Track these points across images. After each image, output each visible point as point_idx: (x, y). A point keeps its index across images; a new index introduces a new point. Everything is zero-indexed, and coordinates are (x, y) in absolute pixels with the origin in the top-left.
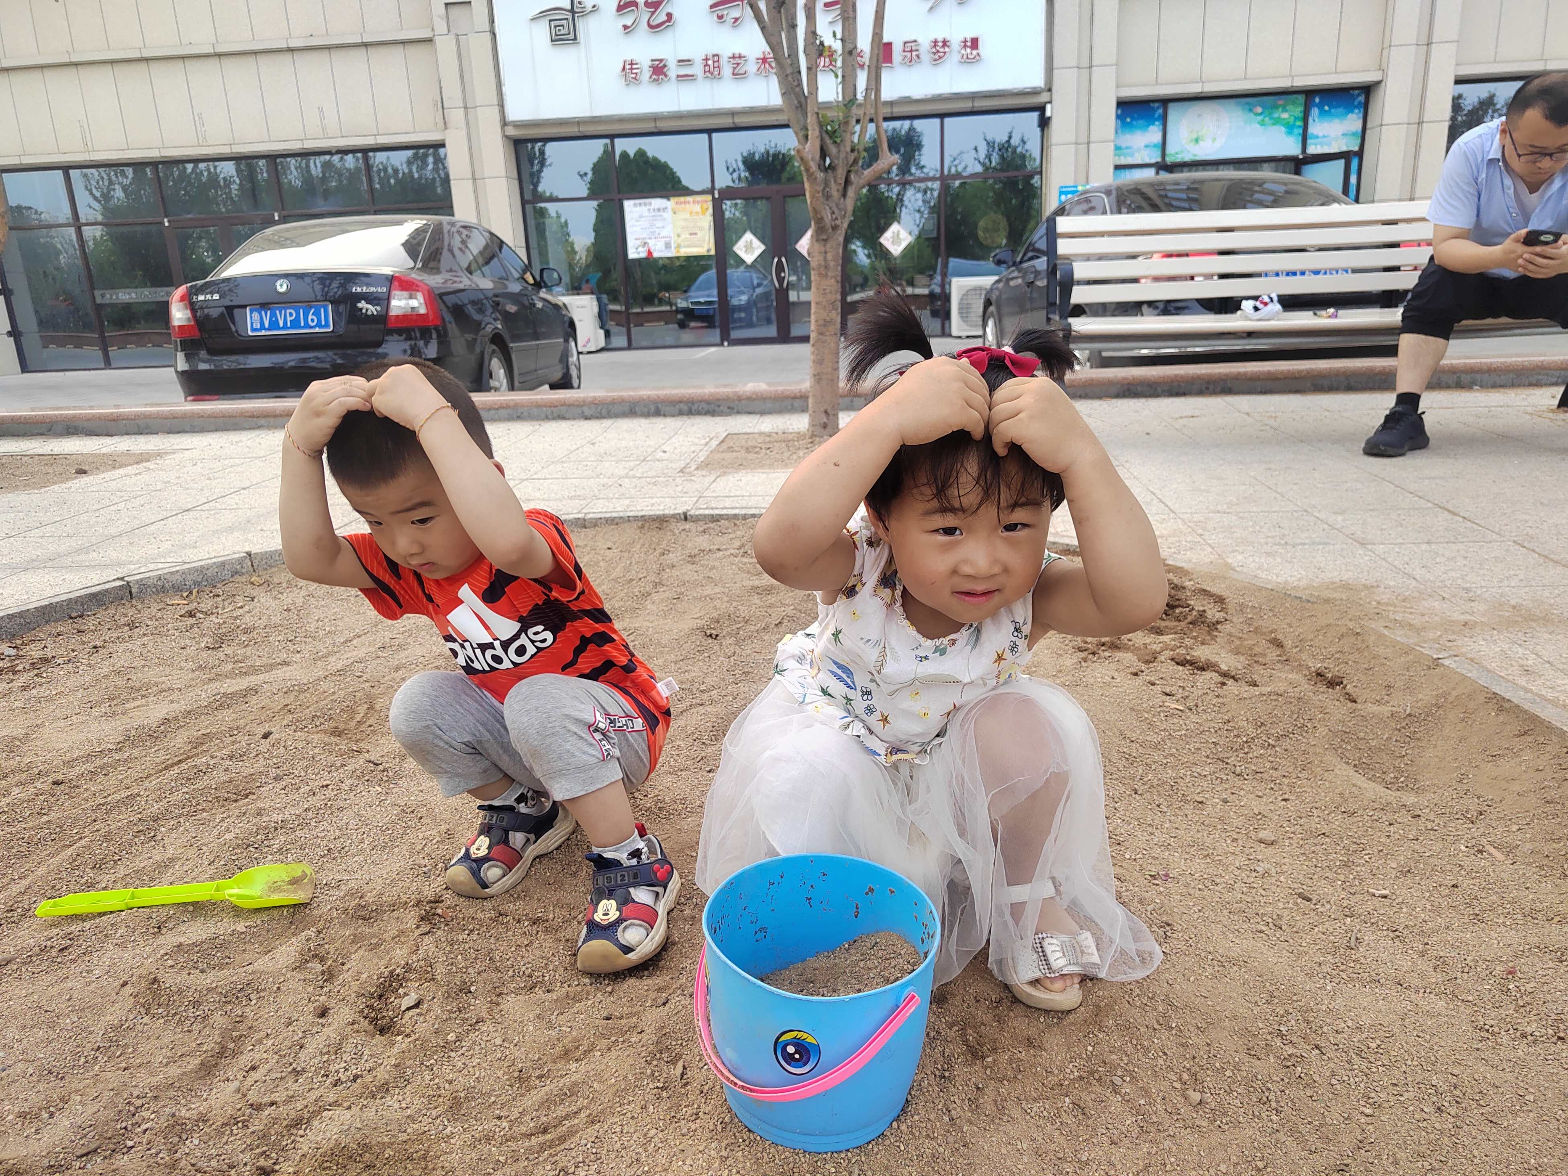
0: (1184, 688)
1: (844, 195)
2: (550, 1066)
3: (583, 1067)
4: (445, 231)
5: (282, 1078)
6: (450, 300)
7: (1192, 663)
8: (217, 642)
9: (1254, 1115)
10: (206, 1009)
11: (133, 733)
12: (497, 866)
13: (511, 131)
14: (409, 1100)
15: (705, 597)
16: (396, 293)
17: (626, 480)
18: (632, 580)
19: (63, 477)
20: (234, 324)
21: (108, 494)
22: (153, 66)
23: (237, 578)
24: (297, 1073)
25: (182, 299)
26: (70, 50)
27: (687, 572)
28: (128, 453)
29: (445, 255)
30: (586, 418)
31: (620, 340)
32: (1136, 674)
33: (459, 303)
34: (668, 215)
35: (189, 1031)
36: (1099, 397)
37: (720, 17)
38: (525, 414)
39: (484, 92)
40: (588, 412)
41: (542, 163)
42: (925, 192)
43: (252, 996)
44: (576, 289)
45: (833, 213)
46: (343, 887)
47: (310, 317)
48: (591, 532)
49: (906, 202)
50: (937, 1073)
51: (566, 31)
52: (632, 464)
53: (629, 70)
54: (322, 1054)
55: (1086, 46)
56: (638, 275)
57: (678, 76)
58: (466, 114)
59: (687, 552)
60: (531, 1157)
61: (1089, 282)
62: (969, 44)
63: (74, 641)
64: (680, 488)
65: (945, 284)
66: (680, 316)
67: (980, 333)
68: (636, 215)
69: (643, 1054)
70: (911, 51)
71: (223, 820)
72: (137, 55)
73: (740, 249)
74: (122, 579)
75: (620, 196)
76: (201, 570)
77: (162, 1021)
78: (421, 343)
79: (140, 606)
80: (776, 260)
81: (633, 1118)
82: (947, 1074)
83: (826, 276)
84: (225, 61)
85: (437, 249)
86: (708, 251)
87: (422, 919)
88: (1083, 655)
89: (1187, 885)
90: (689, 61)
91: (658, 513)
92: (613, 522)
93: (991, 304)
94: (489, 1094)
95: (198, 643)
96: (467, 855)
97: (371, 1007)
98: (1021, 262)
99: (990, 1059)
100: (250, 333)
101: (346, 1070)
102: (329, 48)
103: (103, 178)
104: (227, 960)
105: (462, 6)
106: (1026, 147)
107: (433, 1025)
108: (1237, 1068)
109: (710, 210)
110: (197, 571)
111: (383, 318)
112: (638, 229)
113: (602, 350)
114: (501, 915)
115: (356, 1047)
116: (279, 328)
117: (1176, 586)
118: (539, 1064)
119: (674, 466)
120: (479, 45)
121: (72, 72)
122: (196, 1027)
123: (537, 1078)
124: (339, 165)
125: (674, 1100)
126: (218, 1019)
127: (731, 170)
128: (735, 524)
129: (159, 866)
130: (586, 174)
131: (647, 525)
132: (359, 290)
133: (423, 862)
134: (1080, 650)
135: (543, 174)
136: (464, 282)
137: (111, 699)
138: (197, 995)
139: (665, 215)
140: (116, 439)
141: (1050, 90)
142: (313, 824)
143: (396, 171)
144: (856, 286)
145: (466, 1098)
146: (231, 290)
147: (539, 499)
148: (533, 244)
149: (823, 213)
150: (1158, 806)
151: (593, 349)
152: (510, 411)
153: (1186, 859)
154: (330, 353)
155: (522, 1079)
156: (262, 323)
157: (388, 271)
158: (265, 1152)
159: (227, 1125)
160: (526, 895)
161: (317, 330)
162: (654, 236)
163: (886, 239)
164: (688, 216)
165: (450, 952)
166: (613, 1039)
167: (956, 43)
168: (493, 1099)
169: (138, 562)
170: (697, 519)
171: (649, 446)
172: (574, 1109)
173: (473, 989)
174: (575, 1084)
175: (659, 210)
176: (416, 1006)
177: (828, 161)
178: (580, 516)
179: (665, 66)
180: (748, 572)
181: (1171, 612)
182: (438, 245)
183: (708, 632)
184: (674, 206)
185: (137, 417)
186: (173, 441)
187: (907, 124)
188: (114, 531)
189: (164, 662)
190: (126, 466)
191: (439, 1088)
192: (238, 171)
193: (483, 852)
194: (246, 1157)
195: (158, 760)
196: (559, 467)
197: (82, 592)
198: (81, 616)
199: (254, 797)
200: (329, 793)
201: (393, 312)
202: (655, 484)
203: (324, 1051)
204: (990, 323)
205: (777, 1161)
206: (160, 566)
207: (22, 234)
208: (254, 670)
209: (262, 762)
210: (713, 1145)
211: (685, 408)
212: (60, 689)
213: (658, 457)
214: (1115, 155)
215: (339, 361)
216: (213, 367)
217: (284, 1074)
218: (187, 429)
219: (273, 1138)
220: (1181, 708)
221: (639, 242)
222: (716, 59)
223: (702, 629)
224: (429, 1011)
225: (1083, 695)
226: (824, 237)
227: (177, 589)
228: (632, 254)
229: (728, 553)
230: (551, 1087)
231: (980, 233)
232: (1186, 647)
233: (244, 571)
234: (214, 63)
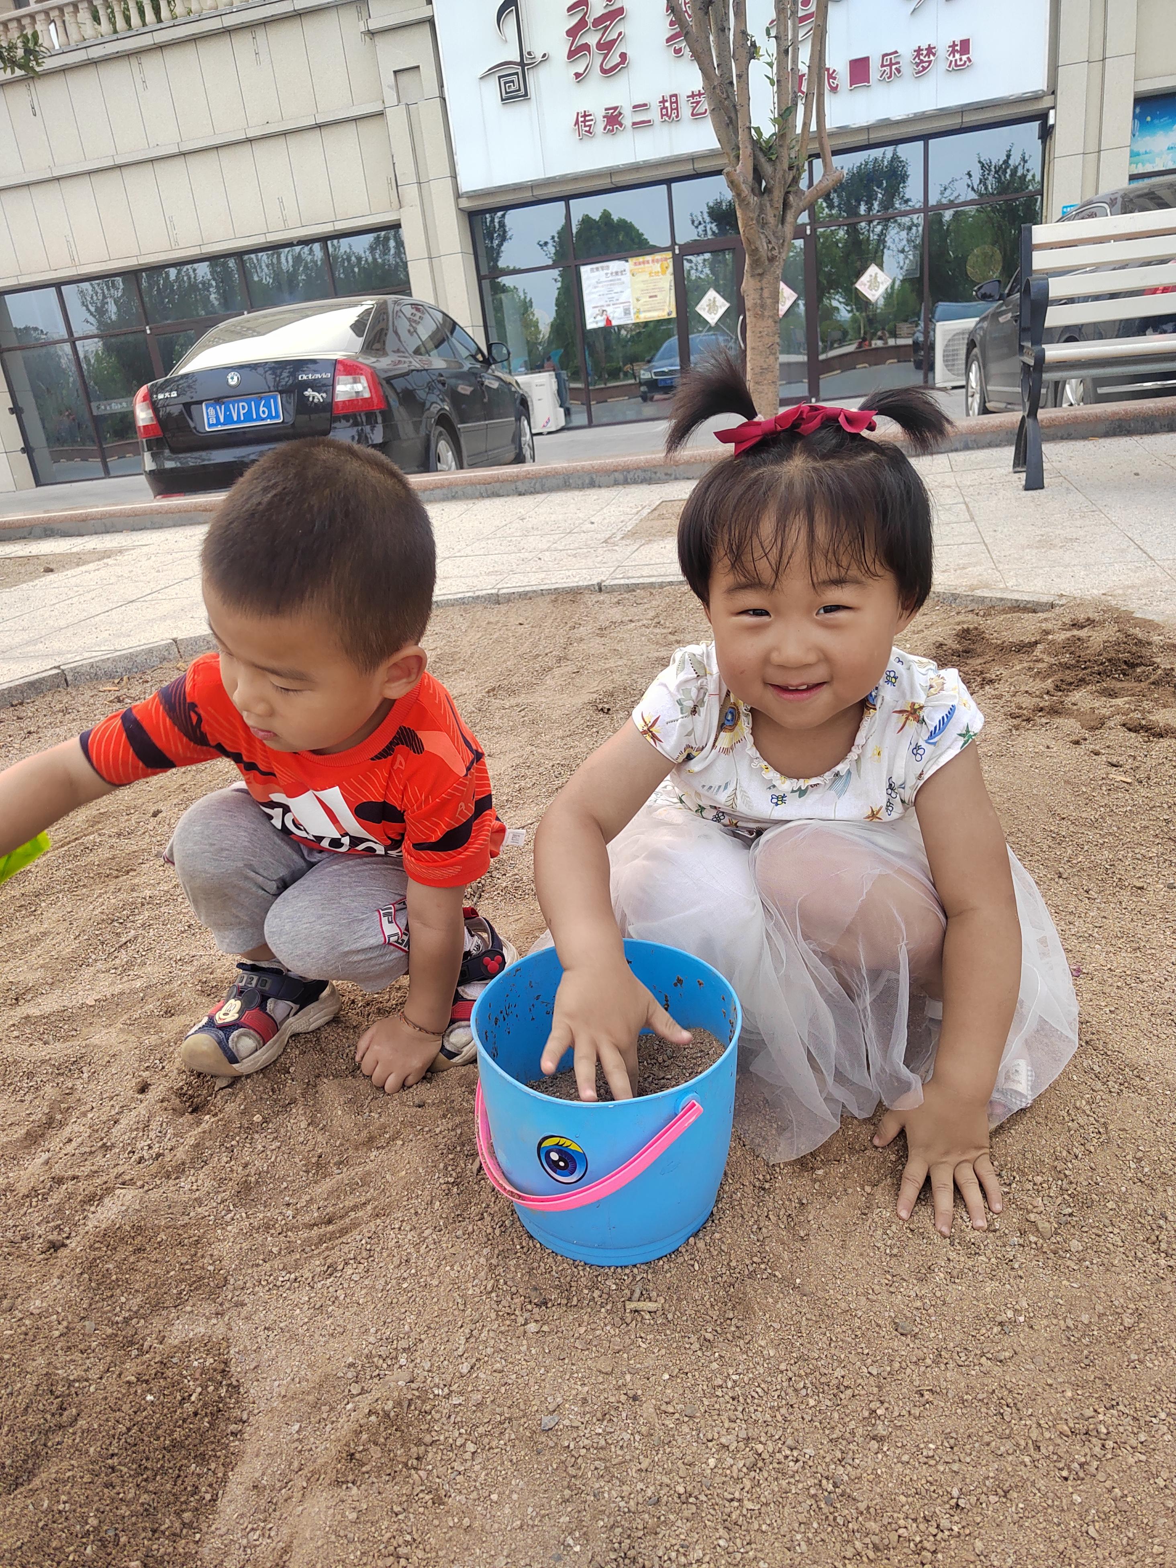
0: (1135, 758)
1: (783, 221)
2: (350, 1152)
3: (382, 1155)
4: (390, 311)
5: (91, 1153)
6: (399, 384)
7: (1146, 728)
9: (1136, 1257)
10: (39, 1080)
13: (465, 203)
14: (200, 1182)
15: (606, 670)
16: (341, 378)
17: (547, 553)
18: (538, 655)
19: (33, 576)
20: (192, 419)
21: (66, 589)
23: (166, 664)
24: (106, 1148)
25: (145, 399)
26: (52, 165)
27: (595, 645)
28: (94, 551)
29: (390, 337)
30: (520, 494)
31: (580, 418)
32: (1077, 743)
33: (410, 388)
34: (626, 278)
35: (22, 1101)
36: (1084, 438)
37: (677, 52)
38: (460, 493)
39: (436, 166)
40: (522, 488)
41: (503, 237)
42: (910, 228)
43: (84, 1069)
44: (535, 366)
45: (770, 242)
46: (195, 963)
47: (261, 409)
48: (504, 608)
49: (889, 243)
50: (757, 1184)
51: (516, 87)
52: (557, 537)
53: (583, 122)
54: (132, 1131)
55: (1098, 34)
56: (600, 345)
57: (634, 124)
58: (420, 189)
59: (597, 625)
60: (308, 1249)
61: (1071, 301)
62: (958, 48)
63: (13, 727)
64: (600, 559)
65: (928, 332)
66: (643, 389)
67: (963, 383)
68: (594, 281)
69: (441, 1146)
70: (891, 65)
71: (100, 896)
72: (111, 163)
73: (702, 309)
74: (58, 667)
75: (577, 263)
76: (130, 657)
78: (367, 428)
79: (74, 693)
80: (741, 317)
81: (416, 1213)
82: (767, 1186)
83: (762, 316)
84: (190, 158)
85: (382, 329)
86: (669, 314)
88: (1016, 722)
89: (1102, 982)
90: (645, 105)
91: (571, 585)
92: (526, 596)
93: (975, 346)
94: (283, 1179)
97: (189, 1084)
98: (1009, 295)
99: (820, 1172)
100: (207, 429)
101: (150, 1147)
102: (285, 134)
103: (96, 293)
104: (74, 1033)
105: (411, 71)
106: (1027, 166)
107: (239, 1106)
108: (1123, 1199)
109: (671, 269)
110: (127, 658)
111: (328, 406)
112: (595, 296)
115: (161, 1125)
116: (235, 423)
117: (1140, 641)
118: (339, 1149)
119: (599, 536)
120: (429, 111)
121: (54, 186)
122: (28, 1098)
123: (335, 1164)
124: (308, 258)
125: (464, 1197)
126: (49, 1090)
127: (696, 223)
128: (651, 594)
129: (32, 940)
130: (546, 243)
131: (561, 598)
132: (305, 377)
134: (1013, 716)
135: (503, 248)
136: (416, 363)
138: (31, 1066)
139: (623, 278)
140: (86, 538)
141: (1053, 93)
143: (359, 259)
144: (833, 343)
145: (257, 1182)
146: (189, 386)
147: (456, 576)
148: (491, 322)
149: (758, 243)
150: (1087, 892)
151: (554, 429)
152: (445, 491)
153: (1107, 953)
155: (319, 1166)
156: (217, 418)
157: (338, 356)
158: (59, 1225)
159: (27, 1196)
161: (269, 422)
162: (613, 302)
163: (863, 285)
164: (646, 277)
166: (419, 1128)
167: (942, 50)
168: (285, 1184)
169: (76, 651)
170: (612, 590)
171: (579, 518)
172: (363, 1200)
173: (291, 1069)
174: (368, 1173)
175: (617, 273)
177: (764, 184)
178: (493, 591)
179: (620, 114)
180: (657, 643)
181: (1130, 671)
182: (382, 325)
183: (600, 706)
184: (633, 267)
185: (103, 516)
186: (134, 538)
187: (889, 151)
188: (62, 623)
190: (89, 563)
191: (232, 1171)
192: (213, 272)
194: (39, 1230)
195: (56, 838)
196: (483, 544)
197: (22, 681)
198: (21, 704)
199: (134, 873)
201: (339, 398)
202: (575, 556)
203: (134, 1127)
204: (974, 367)
205: (554, 1273)
206: (94, 654)
207: (28, 353)
209: (147, 839)
210: (485, 1251)
211: (620, 477)
213: (584, 529)
214: (1131, 163)
216: (179, 465)
217: (93, 1149)
218: (148, 525)
219: (67, 1212)
220: (1129, 780)
221: (597, 311)
222: (674, 99)
223: (593, 703)
225: (1007, 766)
226: (760, 271)
227: (110, 676)
228: (591, 325)
229: (641, 624)
230: (345, 1175)
231: (969, 269)
232: (1143, 712)
233: (171, 657)
234: (180, 162)
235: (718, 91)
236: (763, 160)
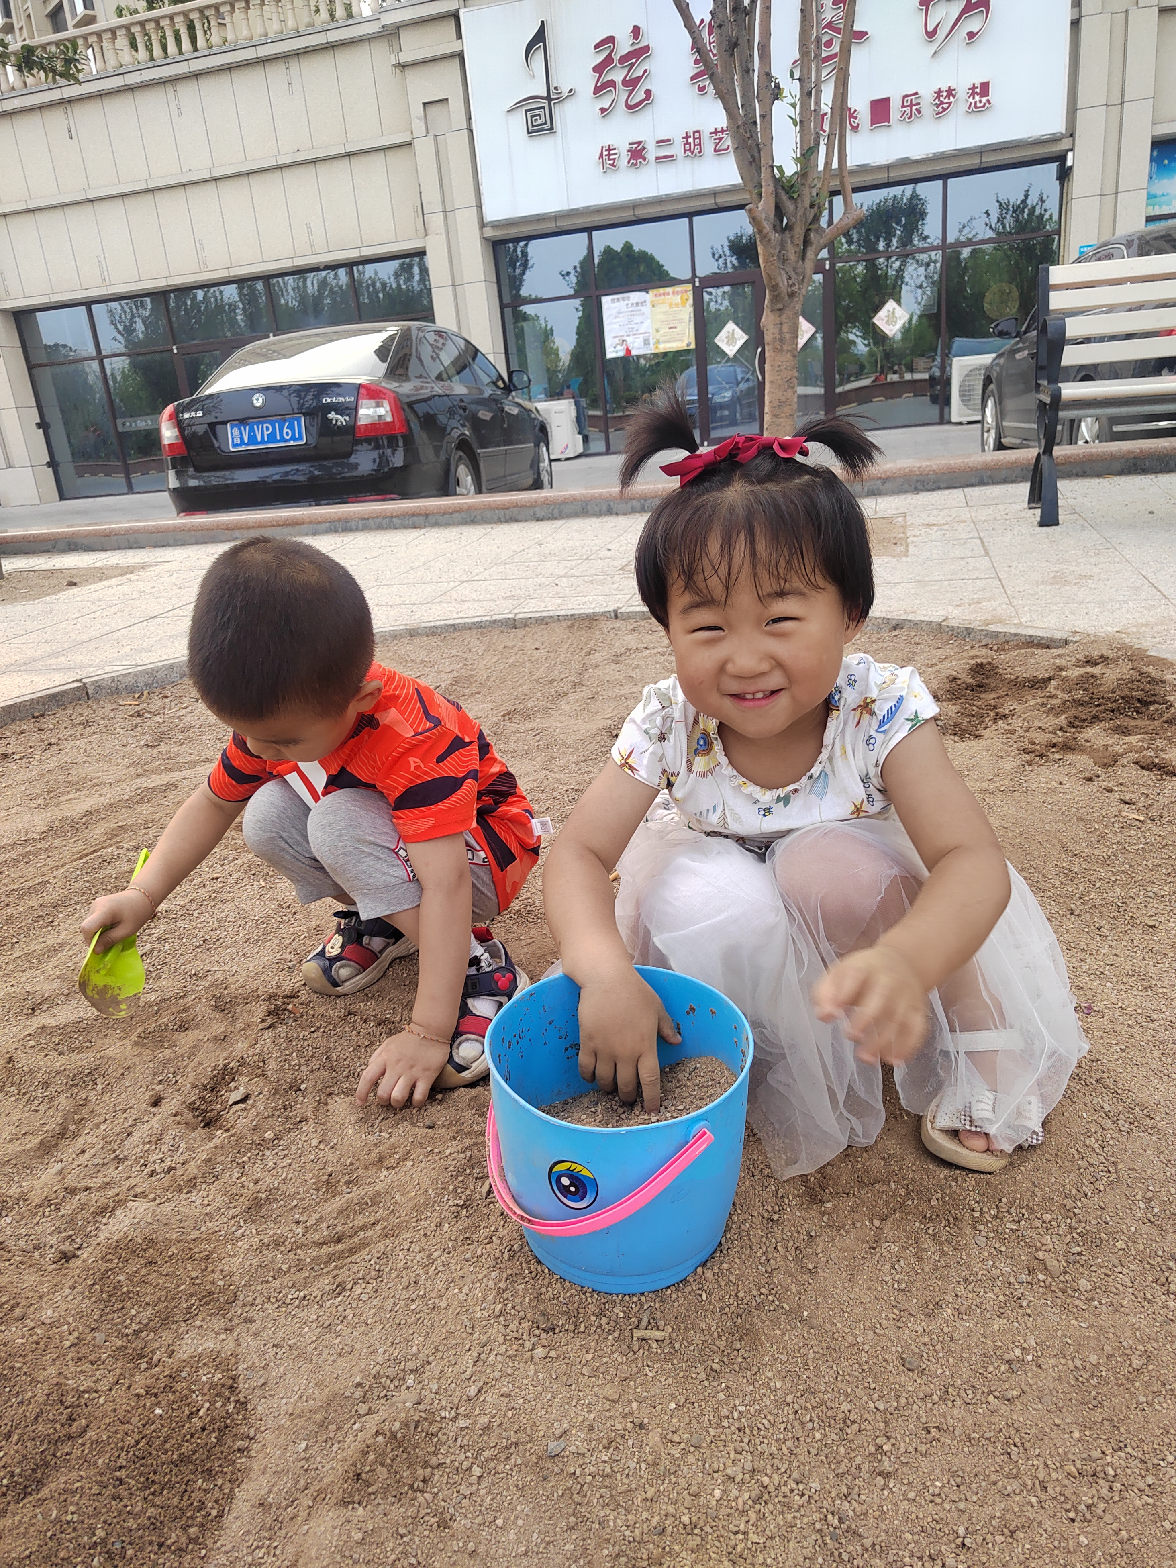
0: (1147, 796)
1: (803, 258)
2: (360, 1172)
3: (392, 1175)
4: (414, 337)
5: (104, 1164)
6: (421, 409)
7: (1159, 767)
8: (156, 740)
9: (1145, 1298)
10: (53, 1090)
11: (57, 824)
12: (349, 966)
13: (489, 233)
14: (211, 1197)
15: (620, 697)
16: (364, 402)
17: (564, 579)
18: (553, 681)
19: (56, 589)
20: (216, 438)
21: (89, 604)
22: (158, 195)
24: (119, 1160)
25: (171, 418)
27: (610, 672)
28: (116, 567)
29: (414, 362)
30: (538, 520)
31: (598, 445)
32: (1090, 779)
33: (431, 412)
34: (647, 309)
35: (36, 1111)
36: (1100, 475)
37: (701, 89)
38: (479, 517)
39: (462, 195)
40: (540, 514)
41: (525, 266)
42: (928, 265)
43: (98, 1081)
44: (554, 394)
45: (790, 278)
46: (209, 978)
47: (285, 430)
48: (520, 633)
49: (906, 280)
50: (766, 1215)
51: (543, 120)
52: (574, 563)
53: (607, 156)
54: (144, 1144)
55: (1117, 79)
56: (619, 375)
57: (657, 158)
58: (446, 218)
59: (613, 651)
60: (317, 1268)
61: (1087, 340)
62: (978, 90)
63: (34, 738)
64: (615, 586)
65: (945, 367)
67: (979, 418)
68: (614, 311)
69: (451, 1168)
70: (911, 105)
72: (143, 186)
73: (721, 341)
74: (80, 680)
75: (598, 293)
76: (152, 672)
77: (13, 1099)
78: (389, 452)
79: (95, 707)
80: (759, 350)
81: (425, 1235)
82: (776, 1217)
83: (781, 350)
84: (221, 184)
85: (406, 355)
86: (688, 345)
87: (270, 1013)
88: (1029, 757)
89: (1113, 1020)
90: (669, 140)
91: (588, 611)
92: (542, 621)
93: (991, 382)
94: (292, 1197)
95: (138, 741)
96: (322, 953)
97: (202, 1099)
98: (1026, 332)
99: (829, 1205)
100: (232, 449)
101: (162, 1161)
102: (314, 161)
103: (125, 312)
104: (88, 1044)
105: (440, 104)
106: (1045, 206)
107: (252, 1121)
108: (1133, 1239)
109: (691, 301)
110: (147, 673)
111: (351, 429)
112: (616, 326)
113: (580, 456)
114: (350, 1013)
115: (174, 1139)
116: (259, 443)
117: (1154, 679)
118: (349, 1169)
119: (615, 563)
120: (456, 143)
121: (88, 208)
122: (43, 1108)
123: (345, 1183)
124: (334, 283)
125: (474, 1220)
126: (63, 1101)
127: (717, 256)
129: (49, 951)
130: (568, 273)
131: (577, 624)
132: (329, 401)
133: (289, 957)
134: (1026, 752)
135: (525, 277)
136: (438, 389)
137: (49, 792)
138: (46, 1076)
139: (643, 309)
140: (109, 553)
141: (1071, 135)
142: (195, 915)
143: (384, 285)
144: (850, 376)
145: (268, 1199)
146: (214, 407)
147: (474, 600)
148: (513, 349)
149: (779, 279)
150: (1099, 929)
151: (571, 456)
152: (464, 515)
153: (1119, 991)
154: (308, 465)
155: (329, 1185)
156: (242, 439)
157: (362, 380)
158: (71, 1236)
159: (40, 1206)
160: (381, 995)
161: (292, 443)
162: (633, 332)
163: (881, 320)
164: (667, 308)
165: (287, 1048)
166: (429, 1149)
167: (962, 92)
168: (295, 1202)
169: (98, 665)
170: (627, 617)
171: (596, 545)
172: (373, 1220)
173: (303, 1087)
174: (378, 1194)
175: (637, 304)
176: (244, 1100)
177: (785, 221)
178: (510, 616)
179: (644, 148)
181: (1144, 709)
182: (406, 351)
184: (654, 298)
186: (157, 554)
187: (909, 189)
188: (85, 637)
189: (104, 758)
190: (112, 577)
191: (243, 1187)
192: (240, 294)
193: (336, 951)
194: (52, 1240)
195: (75, 850)
196: (501, 568)
197: (44, 693)
198: (42, 715)
200: (217, 885)
201: (362, 422)
202: (591, 582)
203: (147, 1140)
204: (990, 403)
205: (561, 1299)
206: (116, 668)
207: (58, 369)
208: (180, 767)
210: (494, 1274)
212: (10, 782)
213: (601, 555)
214: (1147, 205)
215: (317, 473)
216: (202, 483)
217: (106, 1161)
218: (171, 542)
219: (80, 1223)
220: (1142, 818)
221: (616, 341)
222: (697, 135)
223: (608, 729)
224: (253, 1106)
225: (1020, 801)
226: (780, 306)
227: (130, 690)
228: (610, 354)
229: (656, 651)
230: (355, 1194)
231: (986, 306)
232: (1156, 750)
235: (742, 130)
236: (784, 197)
